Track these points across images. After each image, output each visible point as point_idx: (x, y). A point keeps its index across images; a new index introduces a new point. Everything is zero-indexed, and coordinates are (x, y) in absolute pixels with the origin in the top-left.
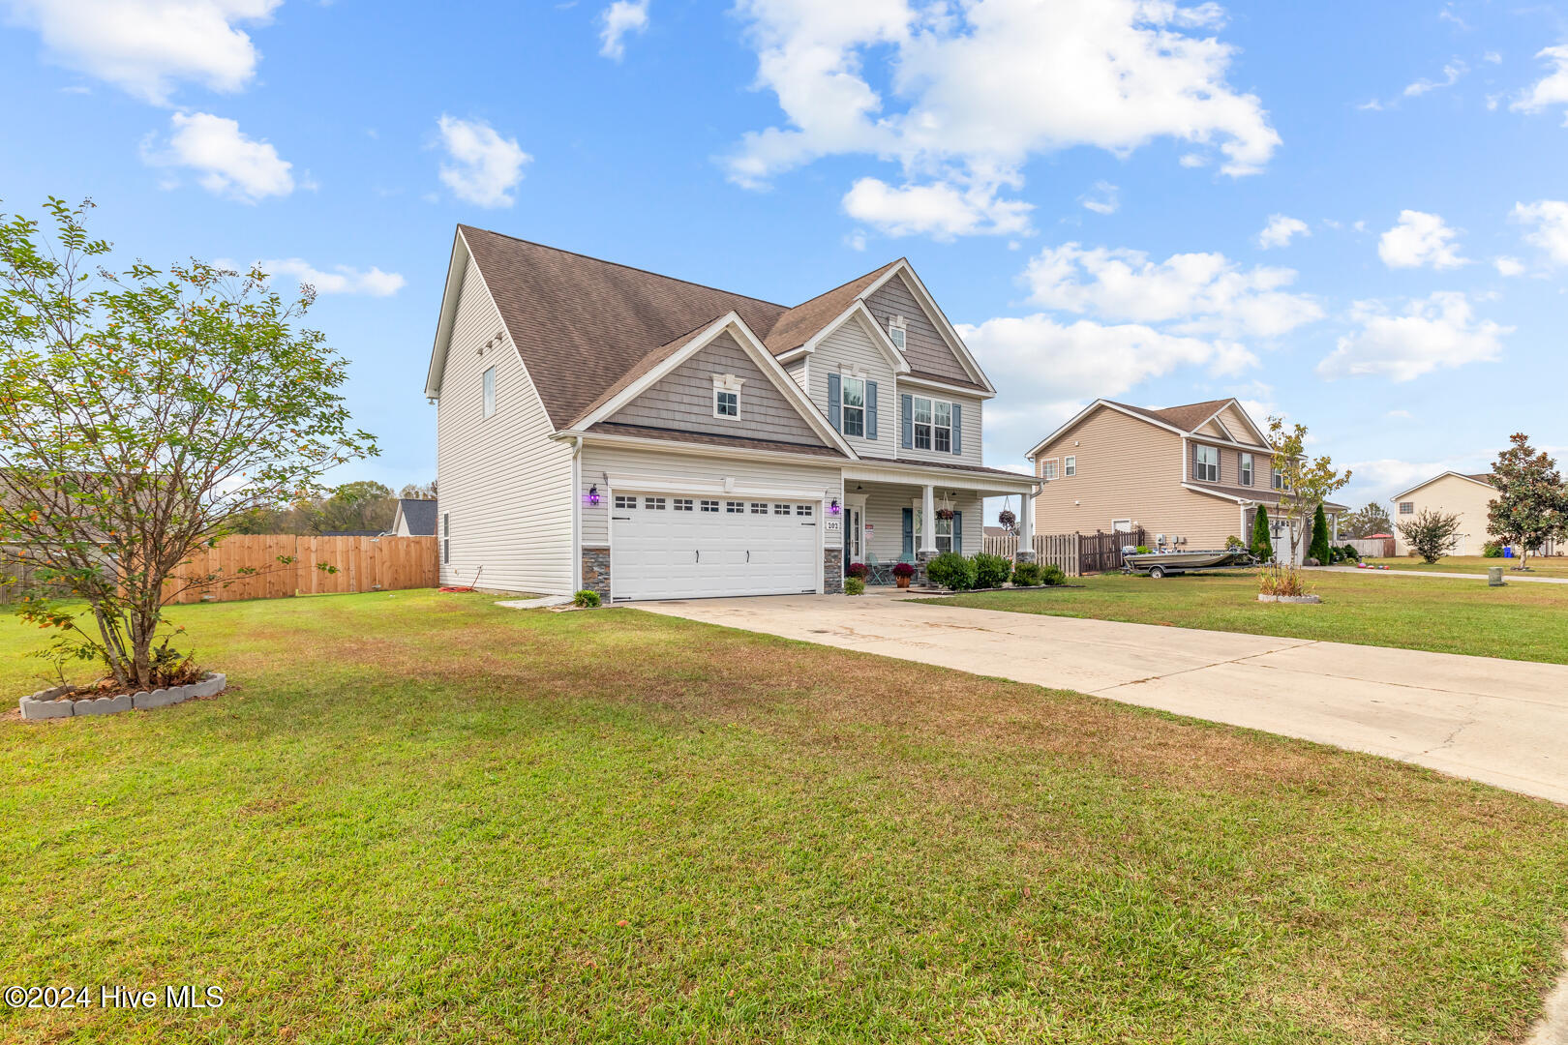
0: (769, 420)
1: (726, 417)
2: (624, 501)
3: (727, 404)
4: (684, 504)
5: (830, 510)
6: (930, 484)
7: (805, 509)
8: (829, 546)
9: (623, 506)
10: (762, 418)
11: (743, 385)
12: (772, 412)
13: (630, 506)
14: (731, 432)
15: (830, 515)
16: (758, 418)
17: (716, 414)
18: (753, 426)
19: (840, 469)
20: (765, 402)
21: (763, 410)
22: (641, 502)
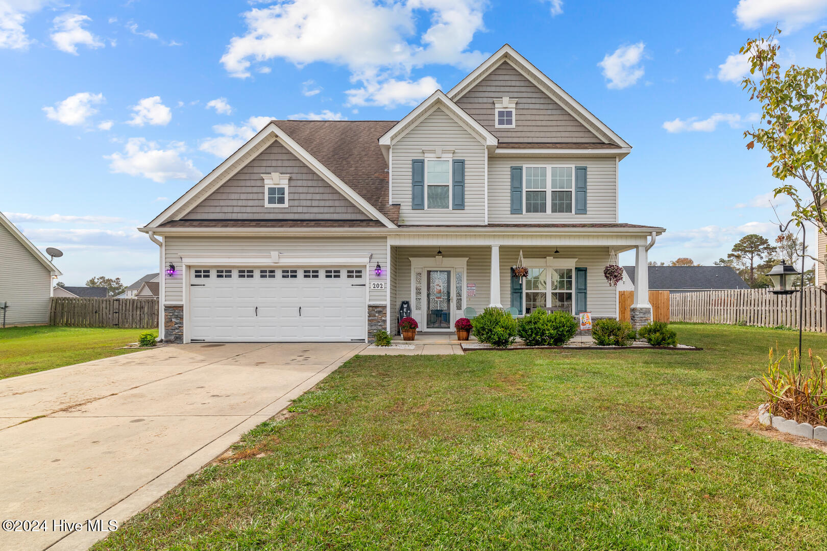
0: (315, 203)
1: (277, 205)
2: (202, 273)
3: (277, 195)
4: (246, 273)
5: (374, 273)
6: (496, 244)
7: (355, 273)
8: (372, 303)
9: (200, 276)
10: (309, 203)
11: (290, 179)
12: (318, 197)
13: (205, 276)
14: (280, 217)
15: (374, 277)
16: (304, 203)
17: (267, 205)
18: (300, 210)
19: (386, 238)
20: (312, 190)
21: (309, 196)
22: (213, 274)
